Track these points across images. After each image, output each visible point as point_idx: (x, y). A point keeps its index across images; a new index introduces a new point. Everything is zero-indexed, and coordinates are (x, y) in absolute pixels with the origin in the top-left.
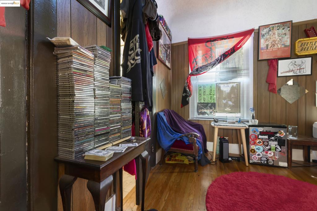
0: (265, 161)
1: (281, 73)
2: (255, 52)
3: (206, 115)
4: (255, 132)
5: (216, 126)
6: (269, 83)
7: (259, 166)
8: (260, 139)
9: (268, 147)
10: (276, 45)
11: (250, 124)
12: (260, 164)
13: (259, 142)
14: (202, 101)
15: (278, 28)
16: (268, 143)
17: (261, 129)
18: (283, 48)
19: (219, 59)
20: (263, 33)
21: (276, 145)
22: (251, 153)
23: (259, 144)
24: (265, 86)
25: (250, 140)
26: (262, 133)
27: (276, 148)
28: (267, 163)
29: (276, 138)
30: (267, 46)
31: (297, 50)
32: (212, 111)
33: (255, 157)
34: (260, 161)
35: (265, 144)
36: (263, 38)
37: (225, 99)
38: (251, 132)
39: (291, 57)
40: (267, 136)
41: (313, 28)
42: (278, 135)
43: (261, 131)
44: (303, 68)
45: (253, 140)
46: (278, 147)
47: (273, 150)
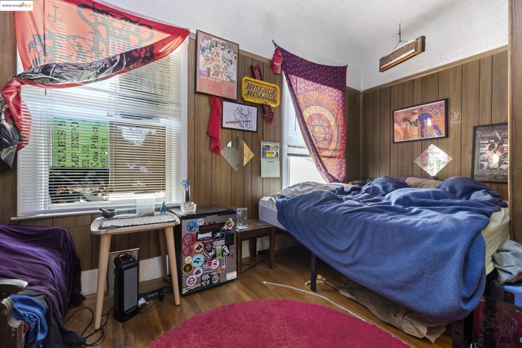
0: (207, 281)
1: (227, 123)
2: (190, 74)
3: (82, 201)
4: (191, 228)
5: (103, 231)
6: (211, 137)
7: (198, 295)
8: (199, 240)
9: (211, 254)
10: (219, 74)
11: (183, 212)
12: (200, 289)
13: (198, 247)
14: (69, 164)
15: (223, 47)
16: (212, 245)
17: (201, 222)
18: (228, 82)
19: (116, 61)
20: (203, 45)
21: (222, 246)
22: (184, 274)
23: (199, 251)
24: (204, 140)
25: (184, 246)
26: (203, 230)
27: (223, 251)
28: (211, 282)
29: (223, 232)
30: (209, 70)
31: (243, 92)
32: (97, 189)
33: (191, 280)
34: (199, 285)
35: (208, 247)
36: (203, 53)
37: (132, 160)
38: (185, 231)
39: (237, 100)
40: (211, 233)
41: (259, 67)
42: (225, 227)
43: (201, 224)
44: (250, 121)
45: (188, 246)
46: (226, 249)
47: (219, 255)
